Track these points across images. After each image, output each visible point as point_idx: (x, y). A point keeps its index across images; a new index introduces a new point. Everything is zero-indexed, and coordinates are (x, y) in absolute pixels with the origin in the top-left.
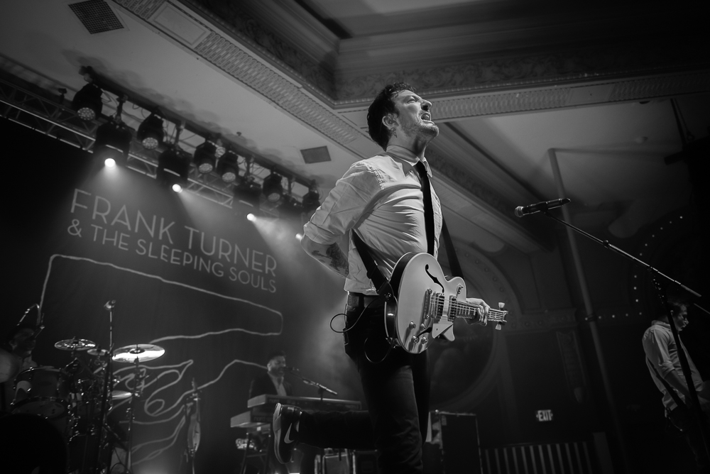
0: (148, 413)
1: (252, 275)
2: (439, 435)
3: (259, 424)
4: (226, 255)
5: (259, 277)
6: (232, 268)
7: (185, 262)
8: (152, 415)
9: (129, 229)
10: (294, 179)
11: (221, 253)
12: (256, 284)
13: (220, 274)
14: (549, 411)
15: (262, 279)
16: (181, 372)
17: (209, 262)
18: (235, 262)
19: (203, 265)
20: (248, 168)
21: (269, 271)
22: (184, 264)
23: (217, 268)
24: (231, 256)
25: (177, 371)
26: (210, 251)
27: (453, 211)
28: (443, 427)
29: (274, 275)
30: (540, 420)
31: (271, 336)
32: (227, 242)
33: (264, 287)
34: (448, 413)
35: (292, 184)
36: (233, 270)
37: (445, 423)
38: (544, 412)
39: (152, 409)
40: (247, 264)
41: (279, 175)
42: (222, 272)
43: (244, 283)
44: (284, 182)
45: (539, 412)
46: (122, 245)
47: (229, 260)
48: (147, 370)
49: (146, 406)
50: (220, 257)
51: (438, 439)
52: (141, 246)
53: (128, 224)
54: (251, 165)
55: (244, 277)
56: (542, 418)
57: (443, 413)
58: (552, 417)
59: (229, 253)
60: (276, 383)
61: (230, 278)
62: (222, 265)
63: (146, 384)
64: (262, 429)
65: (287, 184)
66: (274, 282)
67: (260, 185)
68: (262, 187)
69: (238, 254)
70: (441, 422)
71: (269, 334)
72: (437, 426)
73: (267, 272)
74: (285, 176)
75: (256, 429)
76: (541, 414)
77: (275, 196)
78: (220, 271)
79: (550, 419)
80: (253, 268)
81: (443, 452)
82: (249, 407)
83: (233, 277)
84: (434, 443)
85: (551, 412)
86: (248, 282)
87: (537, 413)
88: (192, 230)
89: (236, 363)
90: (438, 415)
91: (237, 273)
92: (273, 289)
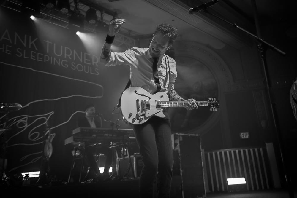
0: (31, 140)
1: (85, 66)
2: (178, 145)
3: (79, 142)
4: (69, 55)
5: (89, 67)
6: (73, 63)
7: (45, 60)
8: (33, 140)
9: (11, 42)
10: (104, 12)
11: (66, 55)
12: (87, 71)
13: (66, 66)
14: (247, 133)
15: (91, 68)
16: (47, 118)
17: (59, 60)
18: (74, 60)
19: (56, 62)
20: (76, 5)
21: (94, 63)
22: (45, 61)
23: (64, 63)
24: (72, 56)
25: (45, 118)
26: (59, 54)
27: (193, 26)
28: (180, 142)
29: (97, 66)
30: (242, 138)
31: (97, 98)
32: (69, 49)
33: (92, 72)
34: (183, 134)
35: (103, 15)
36: (73, 64)
37: (181, 140)
38: (244, 134)
39: (33, 137)
40: (81, 60)
41: (95, 9)
42: (67, 65)
43: (80, 71)
44: (98, 13)
45: (242, 134)
46: (8, 52)
47: (70, 59)
48: (28, 117)
49: (29, 136)
50: (65, 57)
51: (178, 148)
52: (19, 52)
53: (10, 40)
54: (78, 4)
55: (80, 68)
56: (243, 137)
57: (180, 134)
58: (248, 136)
59: (71, 55)
60: (90, 122)
61: (72, 68)
62: (67, 61)
63: (28, 125)
64: (81, 145)
65: (100, 14)
66: (98, 69)
67: (84, 16)
68: (85, 16)
69: (76, 55)
70: (179, 139)
71: (96, 97)
72: (178, 141)
73: (93, 64)
74: (98, 10)
75: (78, 145)
76: (243, 135)
77: (92, 22)
78: (66, 65)
79: (248, 137)
80: (85, 62)
81: (180, 155)
82: (73, 134)
83: (74, 68)
84: (175, 150)
85: (248, 134)
86: (82, 70)
87: (241, 134)
88: (48, 42)
89: (78, 113)
90: (178, 135)
91: (76, 65)
92: (97, 74)
